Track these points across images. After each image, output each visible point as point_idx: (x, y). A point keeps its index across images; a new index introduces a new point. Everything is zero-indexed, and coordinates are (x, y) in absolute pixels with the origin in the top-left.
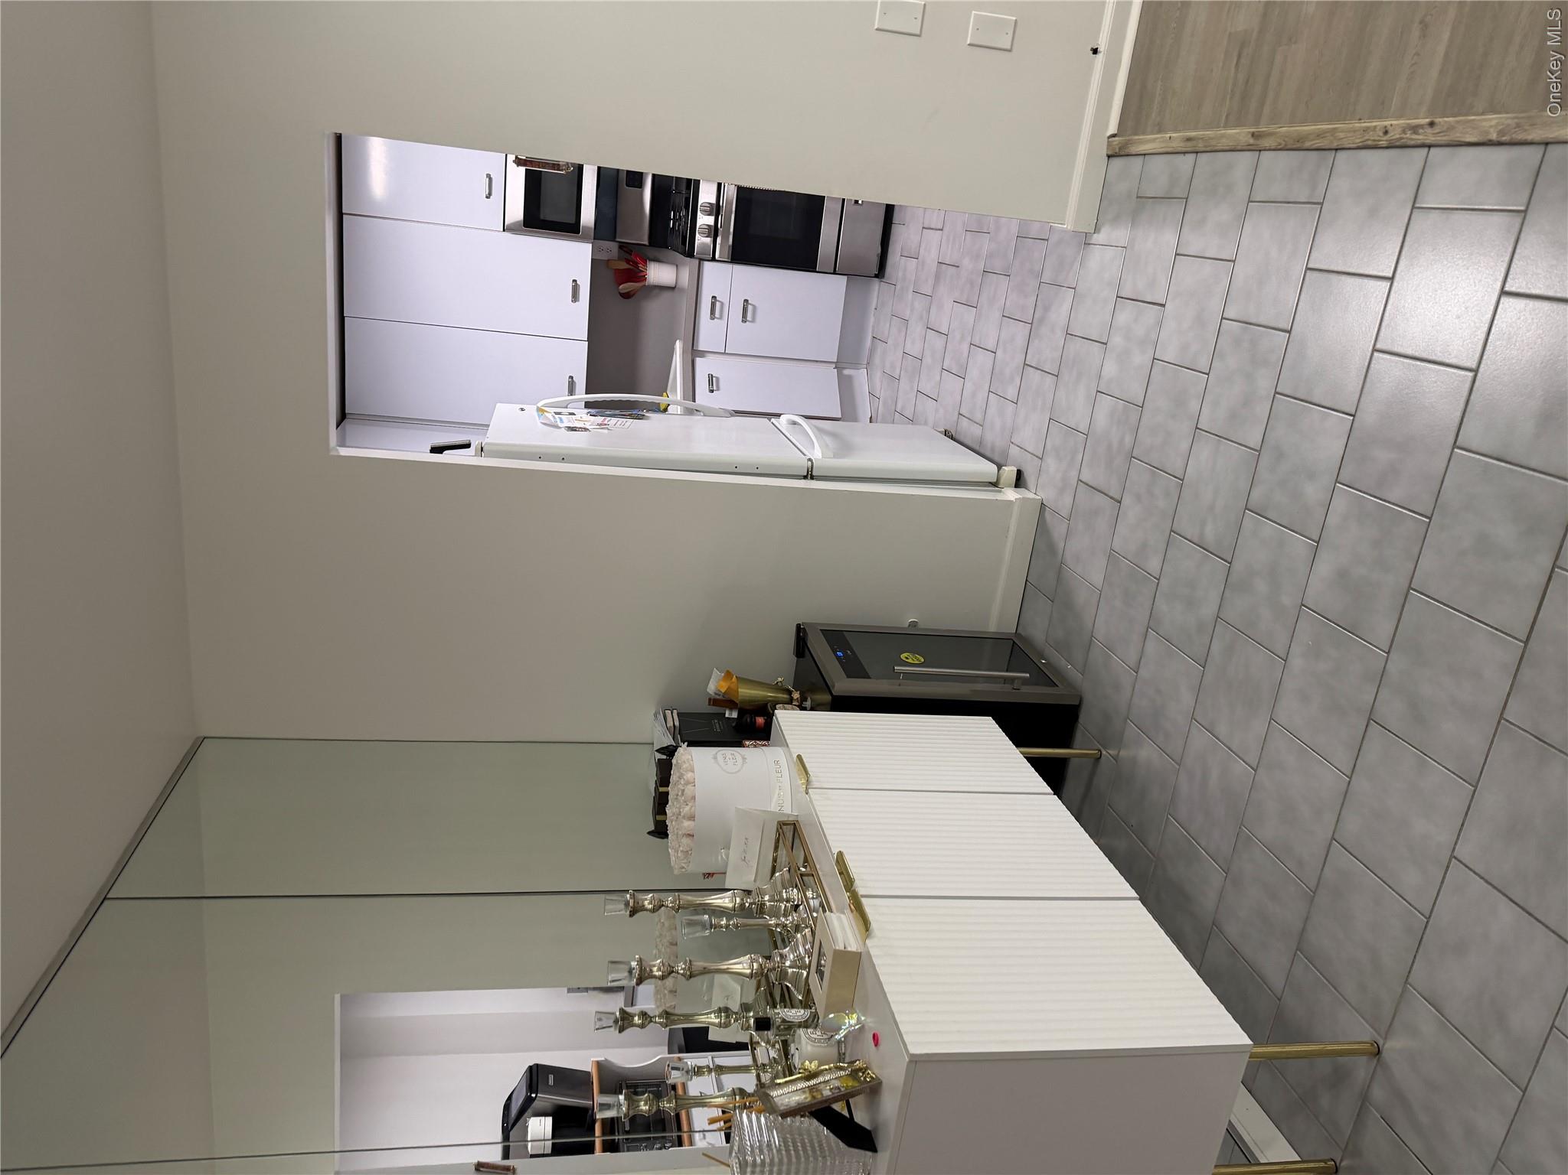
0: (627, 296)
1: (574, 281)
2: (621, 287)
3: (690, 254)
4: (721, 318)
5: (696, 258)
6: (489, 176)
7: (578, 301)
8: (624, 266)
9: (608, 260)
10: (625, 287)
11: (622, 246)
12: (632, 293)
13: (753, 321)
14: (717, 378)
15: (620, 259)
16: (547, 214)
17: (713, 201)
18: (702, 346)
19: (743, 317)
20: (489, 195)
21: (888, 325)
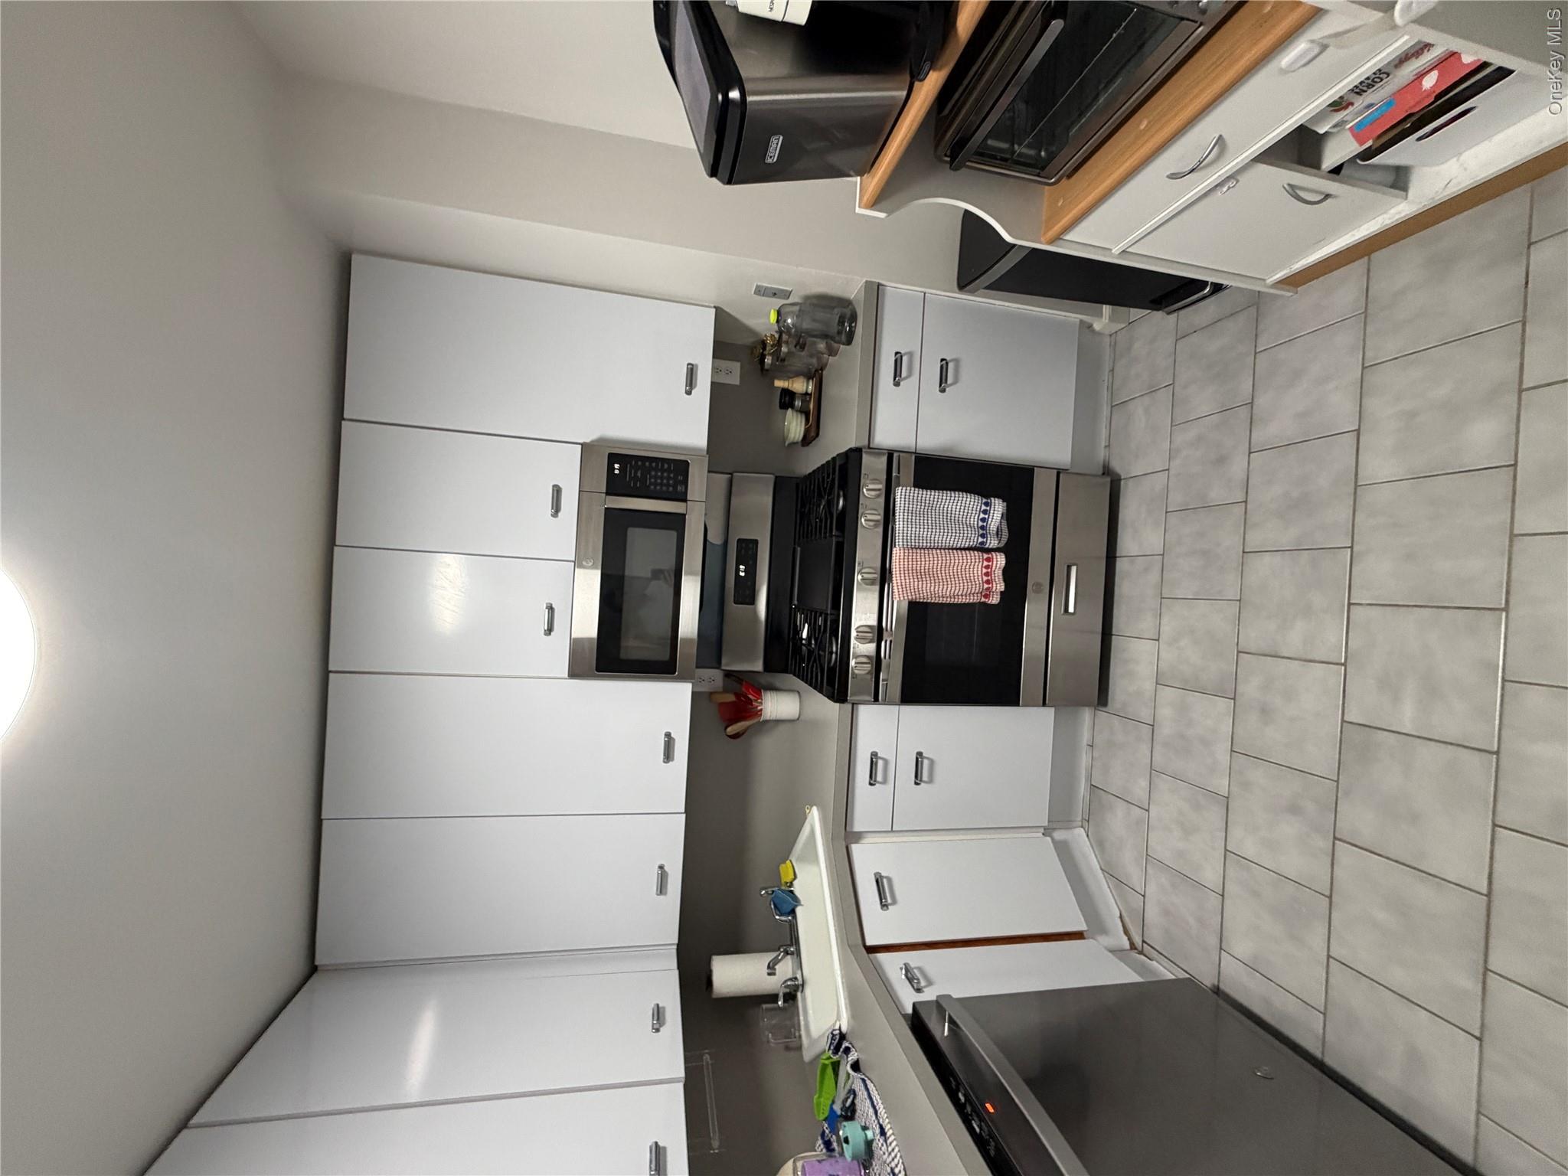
0: (737, 737)
1: (668, 735)
3: (839, 694)
4: (885, 782)
5: (849, 702)
6: (551, 608)
7: (673, 760)
8: (731, 698)
9: (711, 693)
10: (731, 730)
11: (728, 674)
12: (742, 734)
13: (931, 781)
14: (889, 880)
15: (725, 690)
16: (629, 651)
17: (874, 622)
18: (858, 826)
19: (916, 777)
20: (549, 630)
21: (1144, 783)
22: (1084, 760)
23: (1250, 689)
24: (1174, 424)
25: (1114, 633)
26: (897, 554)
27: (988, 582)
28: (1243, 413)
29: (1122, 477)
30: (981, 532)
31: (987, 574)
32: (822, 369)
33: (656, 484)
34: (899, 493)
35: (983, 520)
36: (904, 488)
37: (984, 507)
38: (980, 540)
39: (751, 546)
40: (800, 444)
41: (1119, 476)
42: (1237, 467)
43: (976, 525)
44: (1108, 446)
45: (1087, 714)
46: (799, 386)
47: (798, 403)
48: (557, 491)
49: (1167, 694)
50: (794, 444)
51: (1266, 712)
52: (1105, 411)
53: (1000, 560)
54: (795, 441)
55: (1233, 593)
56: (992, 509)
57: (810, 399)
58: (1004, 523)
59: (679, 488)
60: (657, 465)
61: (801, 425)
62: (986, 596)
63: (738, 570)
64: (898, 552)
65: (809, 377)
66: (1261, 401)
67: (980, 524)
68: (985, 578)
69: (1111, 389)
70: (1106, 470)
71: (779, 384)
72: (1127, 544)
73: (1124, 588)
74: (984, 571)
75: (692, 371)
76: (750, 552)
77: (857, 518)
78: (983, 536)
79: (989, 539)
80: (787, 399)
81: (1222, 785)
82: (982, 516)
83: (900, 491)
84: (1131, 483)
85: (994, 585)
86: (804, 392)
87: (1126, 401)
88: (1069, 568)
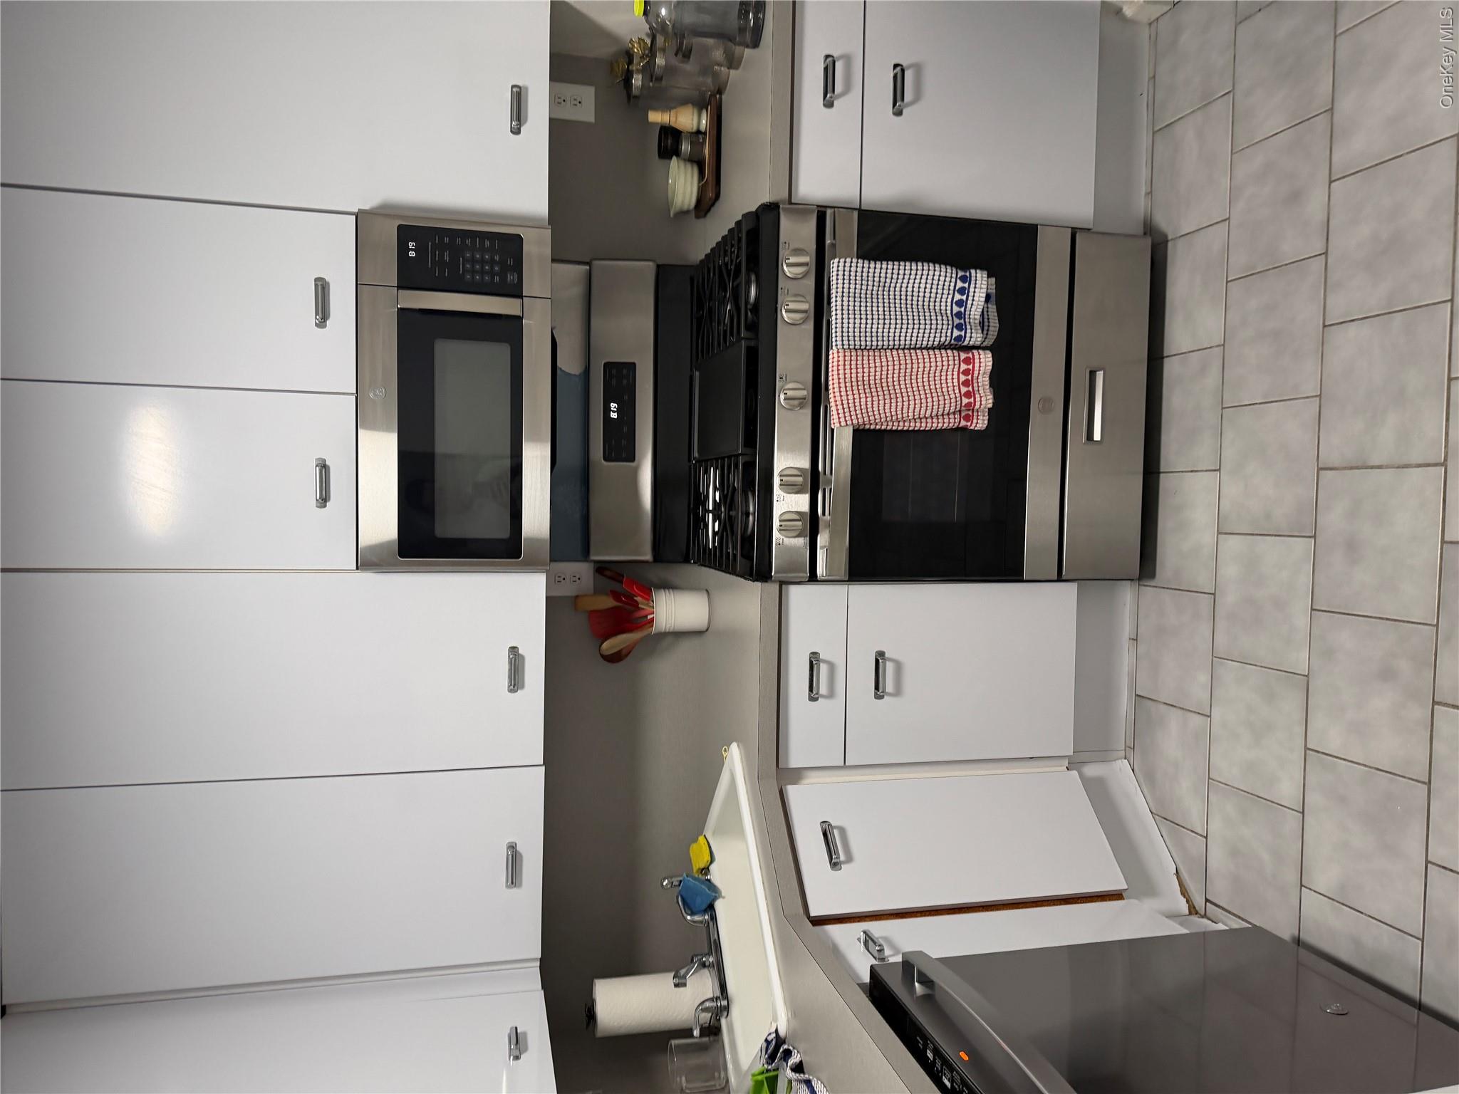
0: (615, 658)
1: (513, 650)
2: (605, 645)
3: (761, 572)
4: (831, 695)
5: (775, 581)
6: (323, 467)
7: (523, 687)
8: (607, 602)
9: (577, 597)
10: (610, 645)
11: (602, 569)
12: (624, 652)
13: (898, 692)
14: (842, 830)
15: (597, 591)
16: (448, 527)
17: (805, 463)
18: (795, 759)
19: (877, 688)
20: (324, 500)
21: (1204, 678)
22: (1125, 661)
23: (1333, 519)
24: (1234, 151)
25: (1161, 470)
26: (835, 357)
27: (968, 395)
28: (1322, 123)
29: (1170, 238)
30: (957, 321)
31: (966, 383)
32: (720, 92)
33: (473, 272)
34: (836, 267)
35: (960, 303)
36: (842, 260)
37: (960, 284)
38: (956, 333)
39: (625, 372)
40: (693, 215)
41: (1166, 236)
42: (1315, 205)
43: (949, 312)
44: (1150, 193)
45: (1127, 594)
46: (687, 119)
47: (685, 147)
48: (322, 288)
49: (1232, 544)
50: (683, 213)
51: (1352, 547)
52: (1144, 139)
53: (985, 361)
54: (685, 208)
55: (1311, 388)
56: (972, 286)
57: (704, 139)
58: (993, 308)
59: (510, 277)
60: (474, 243)
61: (692, 184)
62: (967, 418)
63: (607, 410)
64: (836, 355)
65: (701, 105)
66: (1346, 105)
67: (956, 309)
68: (964, 390)
69: (1152, 105)
70: (1149, 229)
71: (656, 117)
72: (1178, 336)
73: (1174, 401)
74: (963, 378)
75: (518, 97)
76: (625, 382)
77: (776, 308)
78: (959, 327)
79: (969, 331)
80: (670, 141)
81: (1299, 660)
82: (958, 297)
83: (835, 265)
84: (1181, 244)
85: (978, 399)
86: (695, 129)
87: (1171, 123)
88: (1092, 374)
